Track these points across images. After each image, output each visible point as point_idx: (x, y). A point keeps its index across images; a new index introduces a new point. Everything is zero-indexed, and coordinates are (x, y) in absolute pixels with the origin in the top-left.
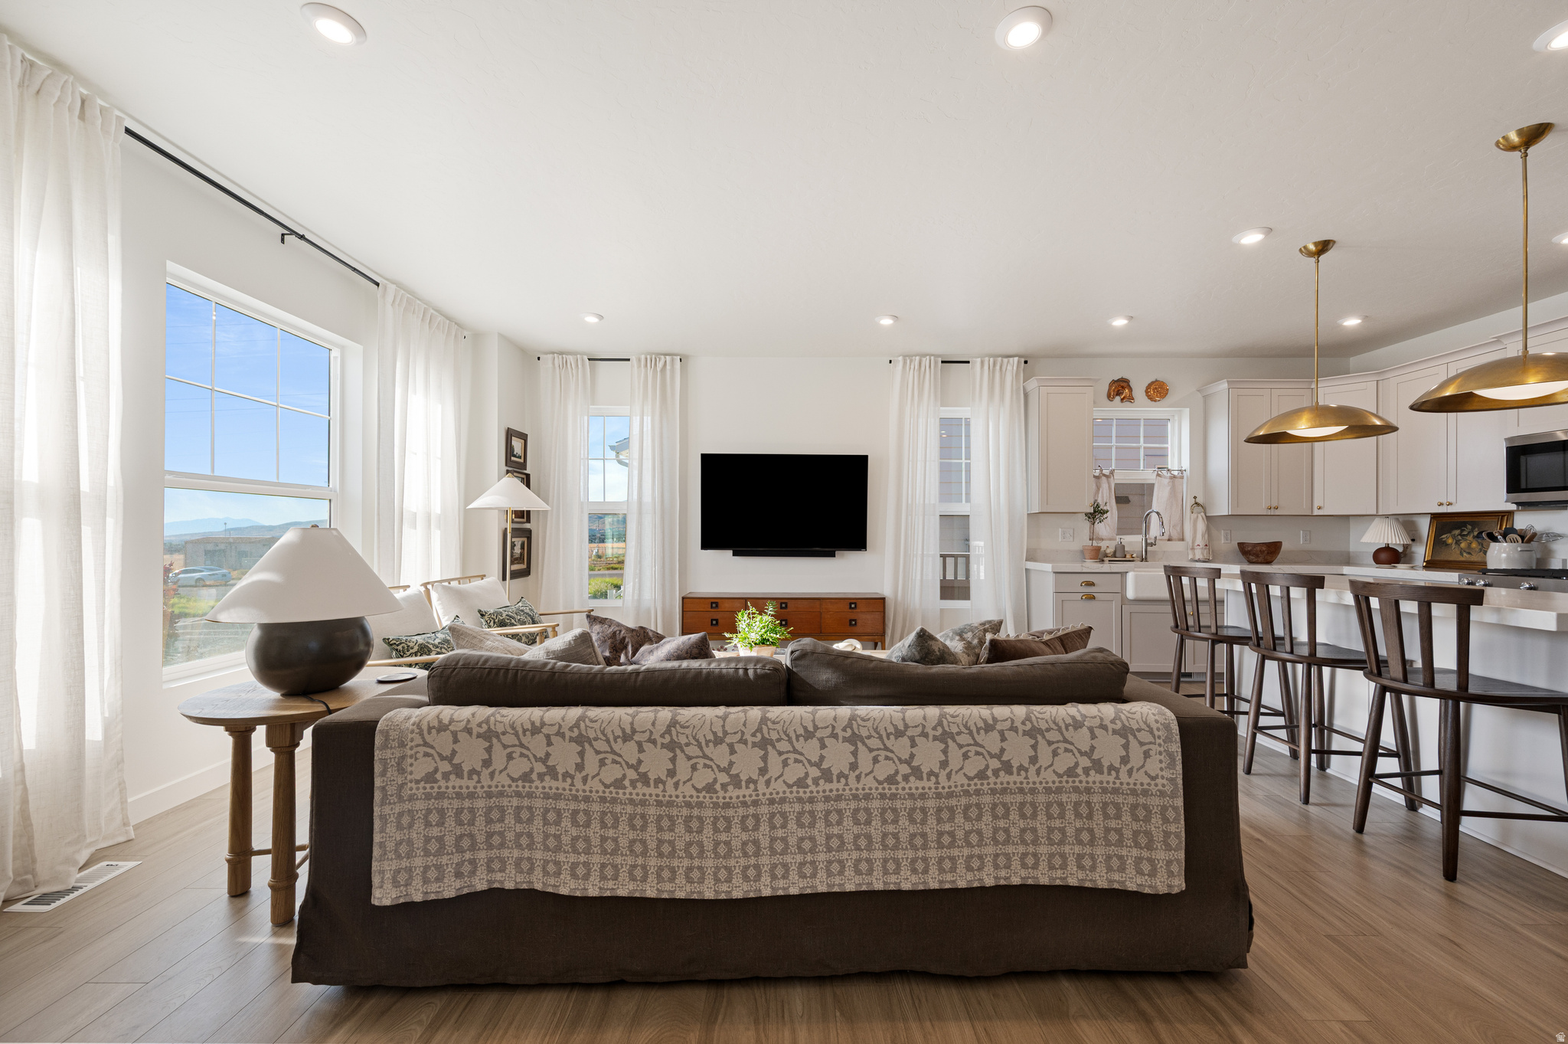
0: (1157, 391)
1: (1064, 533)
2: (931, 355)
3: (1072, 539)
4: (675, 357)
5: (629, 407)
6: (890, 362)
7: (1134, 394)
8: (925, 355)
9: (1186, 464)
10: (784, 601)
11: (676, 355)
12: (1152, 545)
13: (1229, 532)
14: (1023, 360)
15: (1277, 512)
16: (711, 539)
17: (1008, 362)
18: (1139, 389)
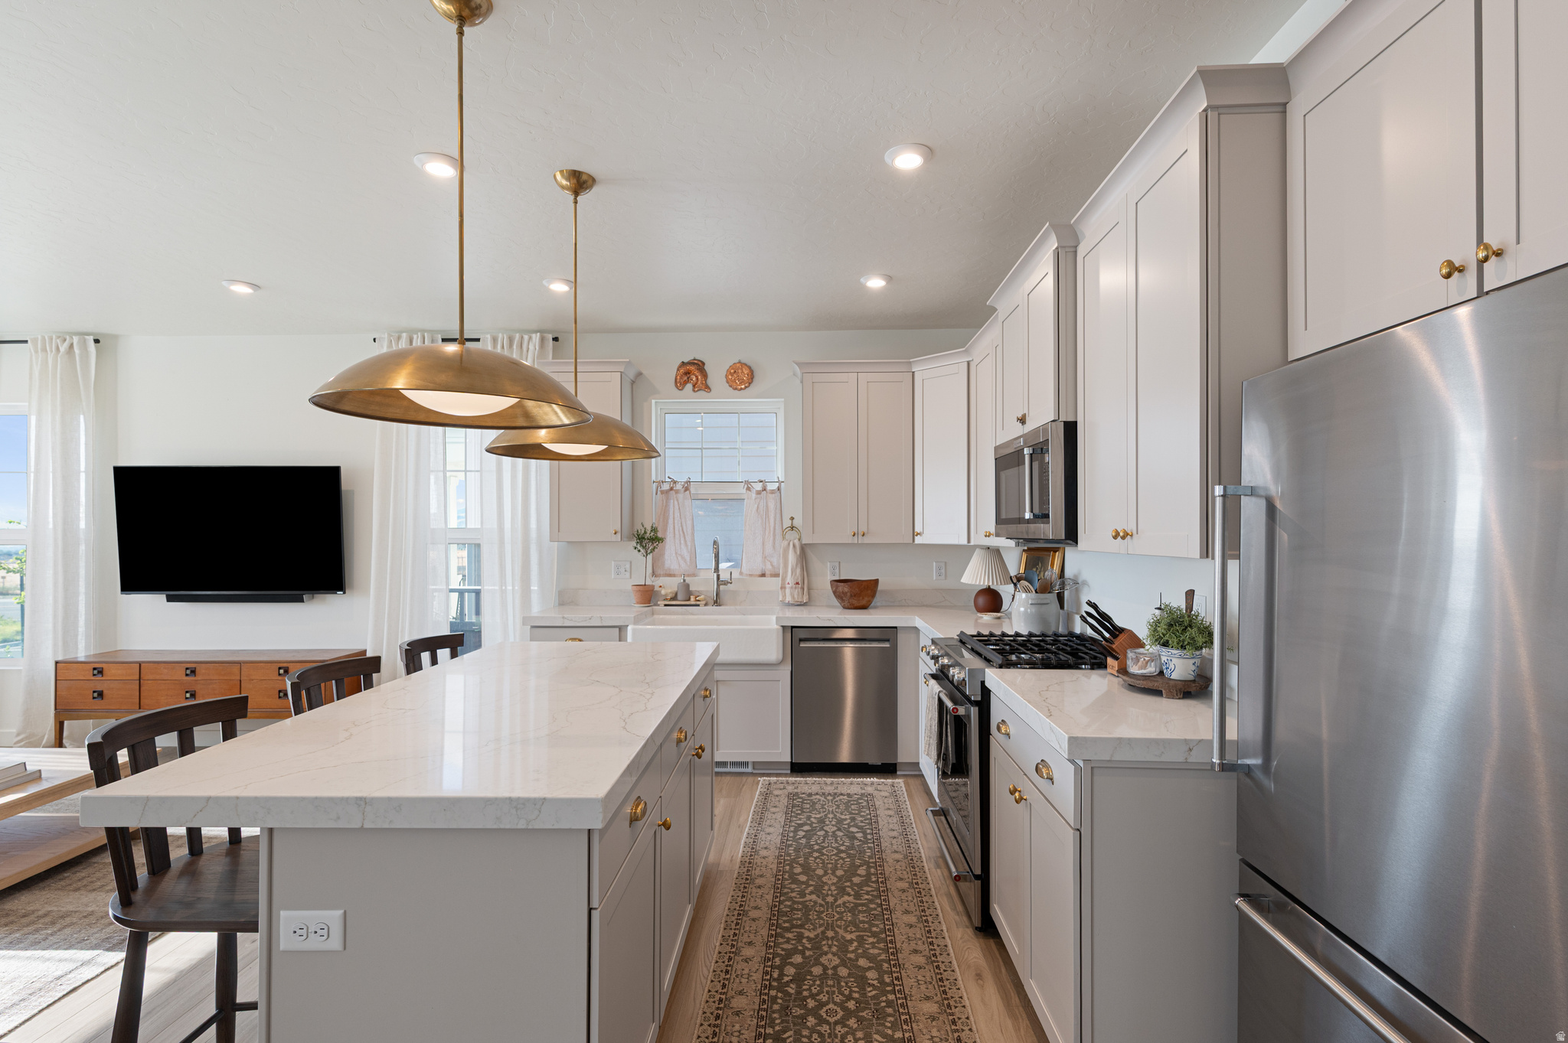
0: (743, 376)
1: (618, 567)
2: (423, 331)
3: (628, 574)
4: (86, 337)
5: (27, 404)
6: (374, 340)
7: (710, 381)
8: (416, 331)
9: (780, 473)
10: (188, 666)
11: (88, 334)
12: (726, 583)
13: (837, 564)
14: (550, 337)
15: (867, 540)
16: (134, 579)
17: (530, 338)
18: (717, 375)
